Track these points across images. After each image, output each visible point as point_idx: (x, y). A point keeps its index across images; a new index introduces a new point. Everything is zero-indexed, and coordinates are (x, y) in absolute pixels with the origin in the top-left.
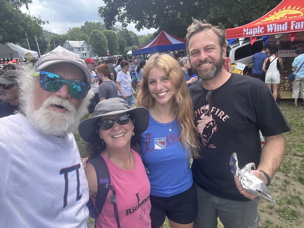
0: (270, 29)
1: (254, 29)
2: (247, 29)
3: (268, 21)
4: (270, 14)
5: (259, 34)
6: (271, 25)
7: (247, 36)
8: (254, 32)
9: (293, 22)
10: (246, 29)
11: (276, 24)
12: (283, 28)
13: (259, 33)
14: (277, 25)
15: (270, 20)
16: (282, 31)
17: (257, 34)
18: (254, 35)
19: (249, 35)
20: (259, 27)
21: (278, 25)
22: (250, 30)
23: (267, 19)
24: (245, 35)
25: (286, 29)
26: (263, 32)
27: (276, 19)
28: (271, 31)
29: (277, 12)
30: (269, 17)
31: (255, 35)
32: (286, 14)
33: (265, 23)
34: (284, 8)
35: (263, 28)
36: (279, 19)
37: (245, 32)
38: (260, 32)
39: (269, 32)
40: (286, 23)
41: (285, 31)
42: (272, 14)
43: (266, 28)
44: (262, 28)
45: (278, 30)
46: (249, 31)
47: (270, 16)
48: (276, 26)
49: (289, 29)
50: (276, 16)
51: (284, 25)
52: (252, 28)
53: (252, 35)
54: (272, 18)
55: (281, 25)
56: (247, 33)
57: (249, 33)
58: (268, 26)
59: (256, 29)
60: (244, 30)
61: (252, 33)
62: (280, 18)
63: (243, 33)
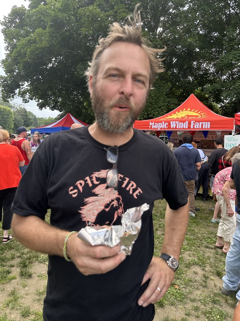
0: (173, 125)
3: (171, 119)
6: (174, 122)
7: (153, 129)
9: (193, 121)
11: (178, 122)
12: (184, 126)
15: (173, 118)
16: (183, 128)
17: (161, 129)
18: (159, 129)
20: (163, 122)
21: (180, 123)
22: (155, 124)
23: (170, 117)
24: (151, 128)
25: (187, 127)
26: (167, 127)
28: (174, 128)
29: (179, 112)
30: (172, 115)
32: (186, 114)
33: (168, 120)
34: (185, 110)
35: (167, 124)
38: (164, 127)
39: (172, 128)
40: (187, 122)
41: (186, 129)
42: (174, 113)
43: (169, 124)
45: (180, 128)
48: (178, 123)
49: (189, 127)
50: (177, 115)
51: (185, 123)
54: (174, 116)
55: (182, 123)
56: (153, 127)
58: (171, 122)
59: (161, 123)
60: (151, 124)
61: (157, 127)
62: (182, 117)
63: (149, 126)
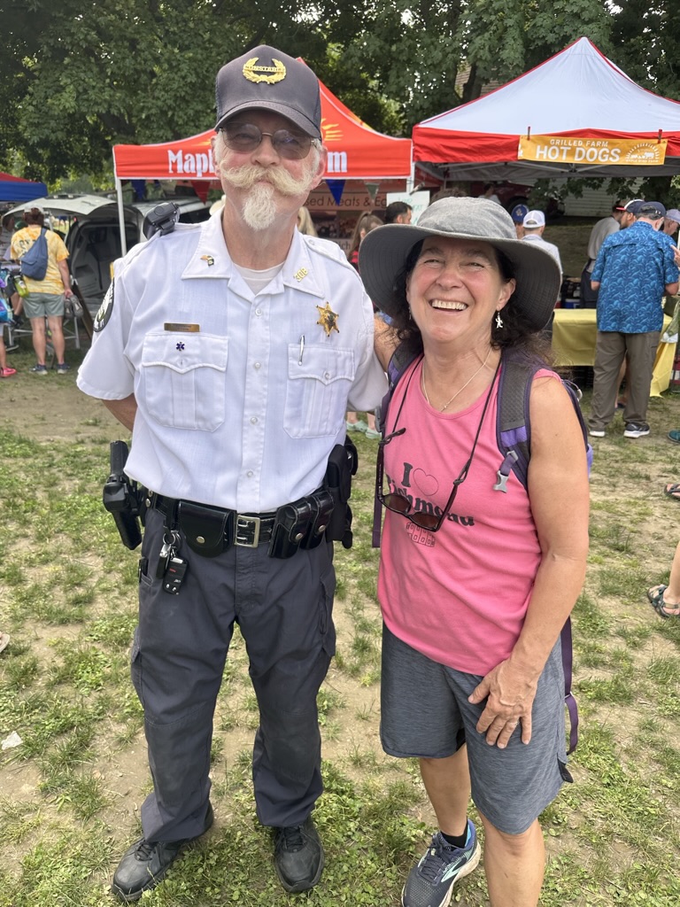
2: (180, 153)
5: (212, 175)
7: (180, 175)
10: (175, 152)
13: (210, 171)
18: (199, 174)
19: (185, 174)
22: (186, 157)
24: (175, 170)
31: (204, 175)
37: (175, 164)
46: (184, 160)
53: (195, 175)
60: (171, 156)
63: (168, 163)
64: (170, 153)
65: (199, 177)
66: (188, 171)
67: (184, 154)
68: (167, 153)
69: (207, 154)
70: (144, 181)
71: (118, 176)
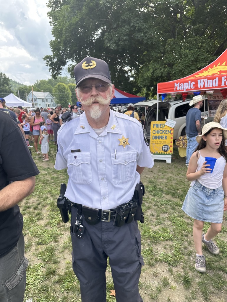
0: (200, 84)
1: (185, 84)
2: (179, 84)
3: (200, 77)
4: (204, 70)
5: (189, 90)
6: (202, 80)
7: (178, 91)
8: (185, 87)
9: (224, 77)
10: (177, 83)
12: (214, 84)
13: (189, 88)
14: (207, 80)
15: (203, 76)
16: (213, 87)
17: (188, 89)
19: (180, 90)
20: (190, 82)
21: (209, 81)
22: (181, 84)
23: (200, 75)
24: (176, 89)
25: (217, 85)
26: (194, 87)
27: (208, 75)
28: (202, 87)
29: (212, 68)
31: (186, 90)
32: (219, 70)
33: (197, 78)
34: (219, 64)
35: (194, 83)
36: (211, 75)
37: (177, 87)
38: (191, 88)
39: (199, 87)
40: (217, 78)
41: (216, 87)
42: (207, 70)
43: (196, 83)
44: (192, 83)
45: (209, 86)
46: (180, 86)
47: (204, 71)
48: (206, 82)
49: (220, 85)
50: (209, 72)
51: (214, 80)
52: (183, 83)
53: (183, 90)
54: (205, 74)
55: (211, 81)
56: (178, 89)
57: (180, 88)
58: (199, 81)
59: (187, 83)
60: (176, 85)
61: (183, 87)
62: (213, 74)
63: (174, 87)
64: (175, 84)
65: (185, 91)
66: (181, 89)
67: (180, 84)
68: (174, 84)
69: (188, 83)
70: (166, 94)
71: (158, 93)
